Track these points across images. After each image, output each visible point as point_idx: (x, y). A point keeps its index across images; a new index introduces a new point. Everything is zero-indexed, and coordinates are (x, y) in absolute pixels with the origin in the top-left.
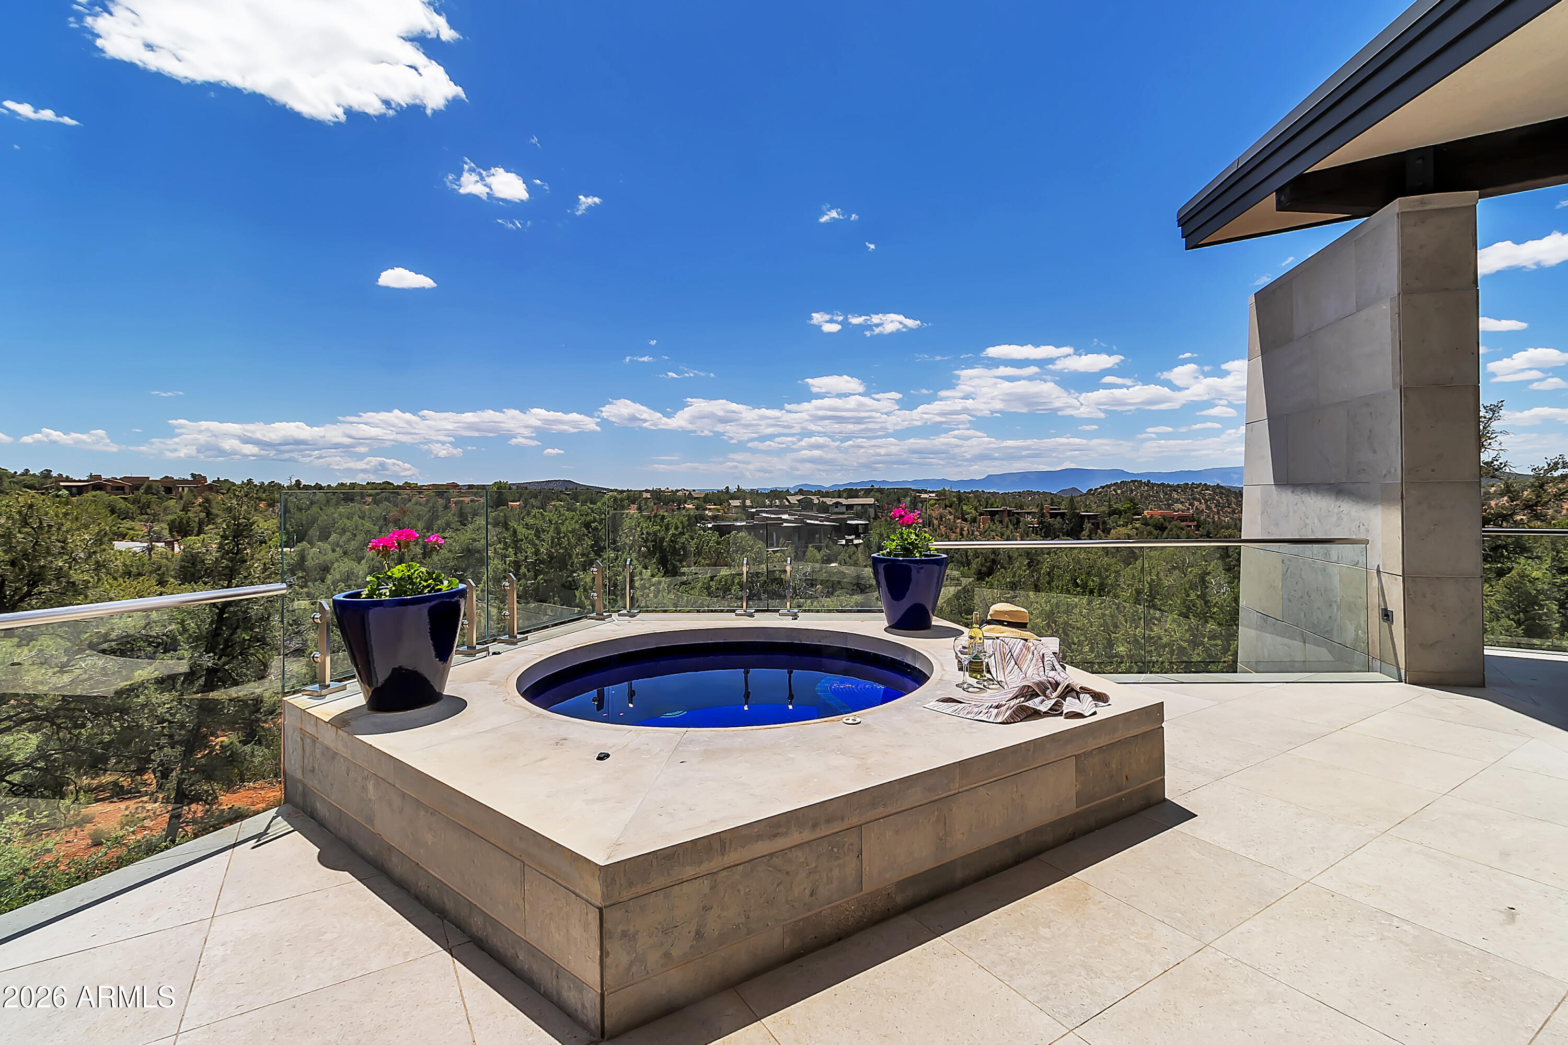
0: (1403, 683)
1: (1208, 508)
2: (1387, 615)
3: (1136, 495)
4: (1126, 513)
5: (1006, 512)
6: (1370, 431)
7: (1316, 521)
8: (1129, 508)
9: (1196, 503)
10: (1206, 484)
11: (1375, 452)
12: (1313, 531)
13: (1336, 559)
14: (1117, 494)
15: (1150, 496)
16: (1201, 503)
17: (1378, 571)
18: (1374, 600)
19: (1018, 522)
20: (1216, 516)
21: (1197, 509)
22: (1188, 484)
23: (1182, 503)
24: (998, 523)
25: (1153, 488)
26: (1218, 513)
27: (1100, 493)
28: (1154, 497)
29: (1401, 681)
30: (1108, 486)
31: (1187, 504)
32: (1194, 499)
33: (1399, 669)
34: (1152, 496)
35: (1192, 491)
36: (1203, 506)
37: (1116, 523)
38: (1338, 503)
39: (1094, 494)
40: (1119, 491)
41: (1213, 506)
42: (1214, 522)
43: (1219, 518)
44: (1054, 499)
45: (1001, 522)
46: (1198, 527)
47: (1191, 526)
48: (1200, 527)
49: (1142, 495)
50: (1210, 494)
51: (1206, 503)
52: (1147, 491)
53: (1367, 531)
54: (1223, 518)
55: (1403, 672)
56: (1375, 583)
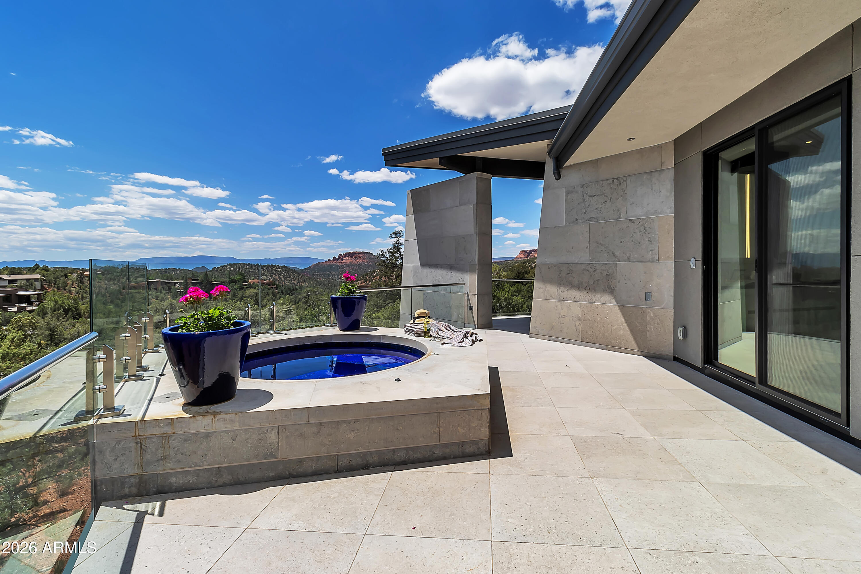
0: (477, 329)
1: (280, 278)
2: (471, 308)
3: (242, 271)
4: (239, 282)
5: (160, 282)
6: (465, 247)
7: (441, 278)
8: (240, 279)
9: (274, 276)
10: (278, 265)
11: (467, 254)
12: (439, 282)
13: (450, 291)
14: (231, 270)
15: (250, 272)
16: (276, 276)
17: (468, 294)
18: (466, 304)
19: (170, 289)
20: (283, 282)
21: (274, 279)
22: (269, 265)
23: (266, 275)
24: (153, 290)
25: (252, 267)
26: (284, 281)
27: (221, 270)
28: (253, 272)
29: (476, 329)
30: (226, 266)
31: (269, 276)
32: (273, 273)
33: (475, 325)
34: (251, 272)
35: (272, 269)
36: (277, 277)
37: (234, 287)
38: (451, 272)
39: (217, 271)
40: (232, 269)
41: (282, 277)
42: (283, 286)
43: (285, 283)
44: (193, 274)
45: (155, 289)
46: (276, 288)
47: (273, 288)
48: (278, 288)
49: (245, 271)
50: (280, 271)
51: (279, 275)
52: (248, 269)
53: (463, 280)
54: (287, 283)
55: (476, 326)
56: (466, 298)
